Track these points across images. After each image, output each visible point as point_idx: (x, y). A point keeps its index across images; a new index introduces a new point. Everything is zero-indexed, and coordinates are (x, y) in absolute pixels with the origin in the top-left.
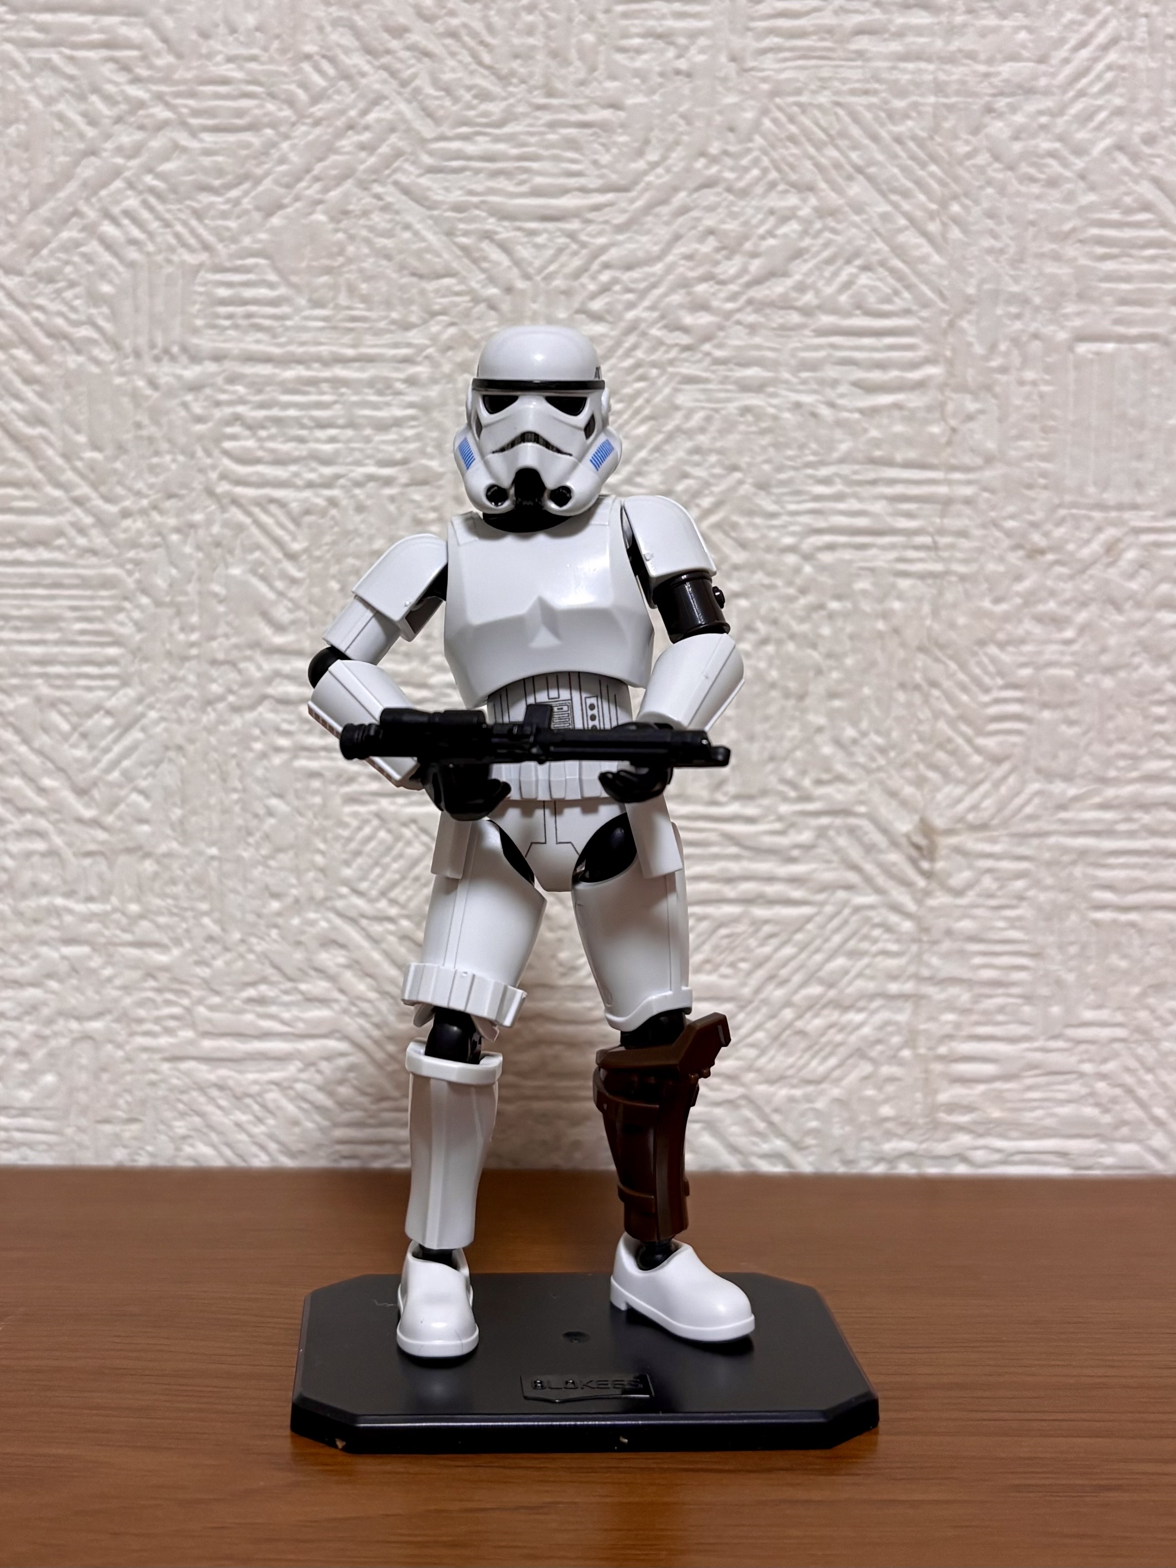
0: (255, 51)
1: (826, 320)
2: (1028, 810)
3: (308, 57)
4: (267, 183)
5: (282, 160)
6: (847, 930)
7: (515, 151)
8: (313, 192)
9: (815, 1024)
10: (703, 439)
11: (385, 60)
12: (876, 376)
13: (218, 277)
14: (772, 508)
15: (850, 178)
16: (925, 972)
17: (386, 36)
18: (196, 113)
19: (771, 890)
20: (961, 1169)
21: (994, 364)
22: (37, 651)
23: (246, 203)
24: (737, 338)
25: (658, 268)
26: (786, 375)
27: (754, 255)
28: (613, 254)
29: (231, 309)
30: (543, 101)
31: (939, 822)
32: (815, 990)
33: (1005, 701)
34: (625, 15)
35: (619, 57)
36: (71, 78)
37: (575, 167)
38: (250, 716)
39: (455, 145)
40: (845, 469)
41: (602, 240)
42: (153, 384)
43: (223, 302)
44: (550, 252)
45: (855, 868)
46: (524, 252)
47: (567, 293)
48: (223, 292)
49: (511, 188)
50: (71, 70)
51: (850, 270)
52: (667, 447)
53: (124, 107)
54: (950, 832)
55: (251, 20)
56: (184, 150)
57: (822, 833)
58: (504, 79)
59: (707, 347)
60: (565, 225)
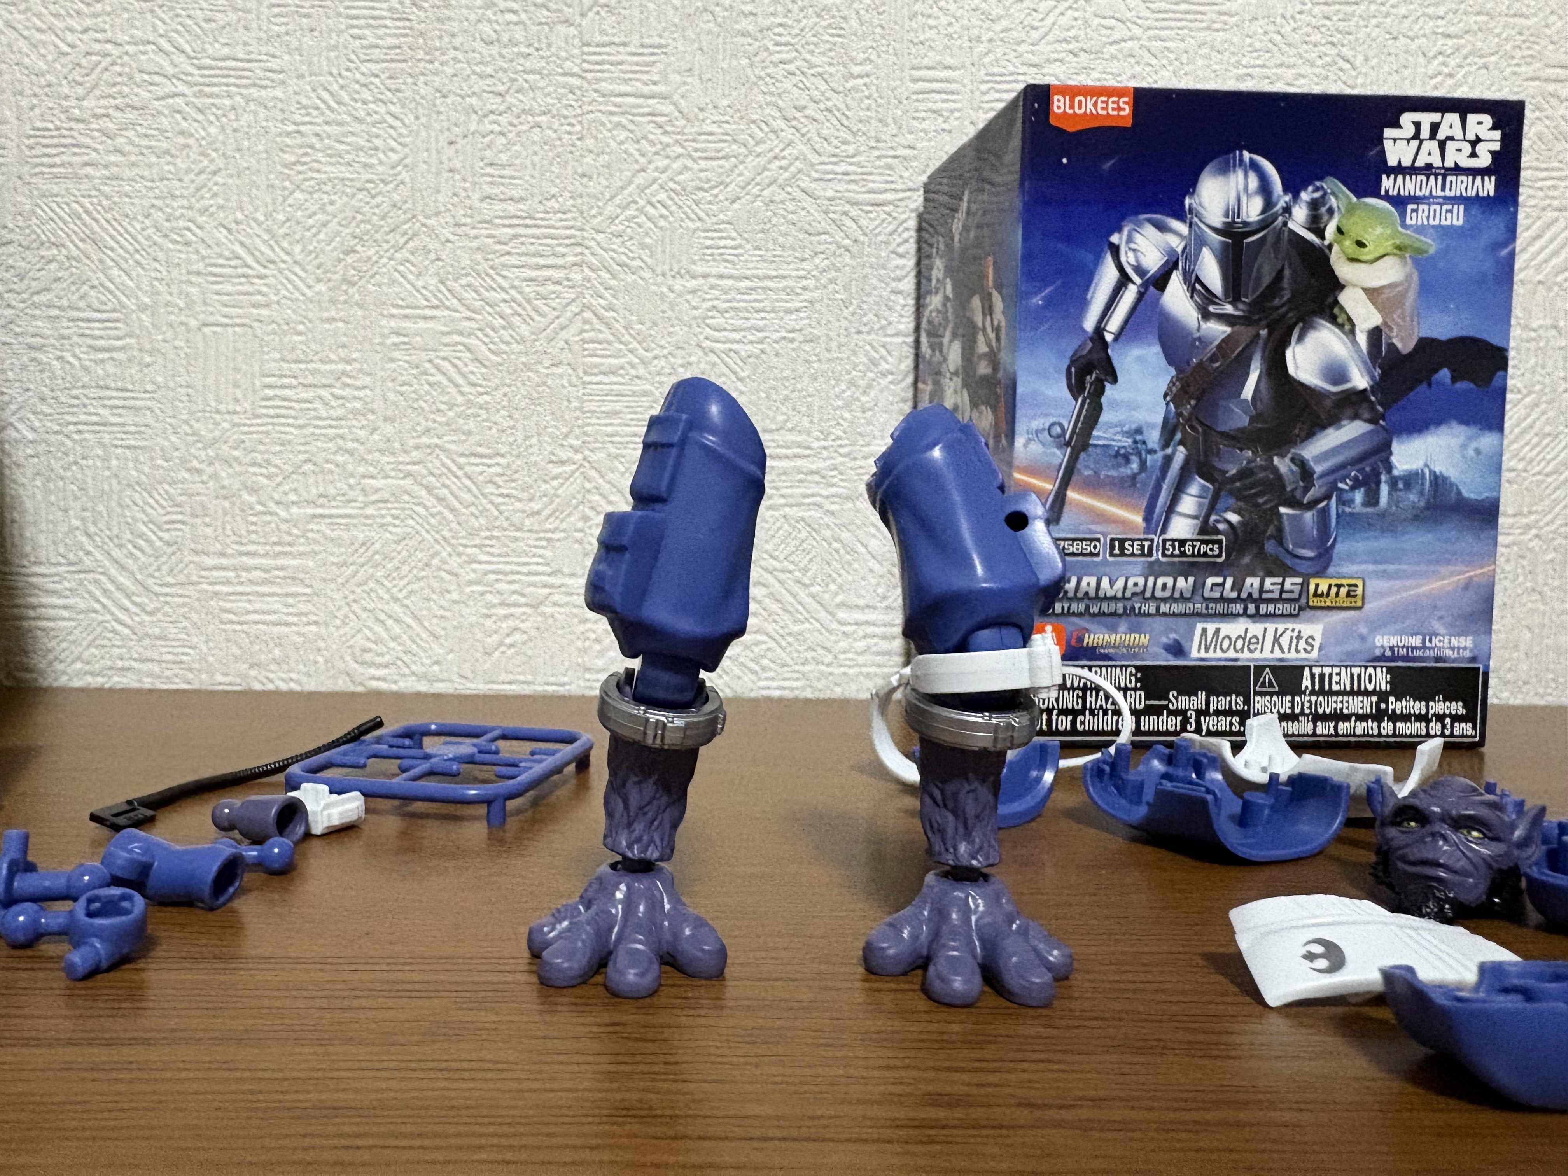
0: (727, 118)
3: (754, 122)
4: (733, 185)
5: (740, 175)
7: (859, 170)
8: (756, 191)
11: (794, 123)
13: (706, 234)
17: (794, 111)
18: (696, 150)
22: (609, 429)
23: (721, 197)
29: (712, 251)
30: (875, 145)
34: (918, 101)
35: (915, 123)
36: (632, 132)
37: (889, 179)
39: (830, 167)
41: (904, 217)
42: (671, 289)
43: (708, 248)
44: (877, 222)
46: (863, 222)
47: (886, 243)
48: (709, 242)
49: (856, 188)
50: (631, 127)
53: (659, 146)
55: (725, 102)
56: (691, 169)
58: (854, 134)
60: (886, 208)
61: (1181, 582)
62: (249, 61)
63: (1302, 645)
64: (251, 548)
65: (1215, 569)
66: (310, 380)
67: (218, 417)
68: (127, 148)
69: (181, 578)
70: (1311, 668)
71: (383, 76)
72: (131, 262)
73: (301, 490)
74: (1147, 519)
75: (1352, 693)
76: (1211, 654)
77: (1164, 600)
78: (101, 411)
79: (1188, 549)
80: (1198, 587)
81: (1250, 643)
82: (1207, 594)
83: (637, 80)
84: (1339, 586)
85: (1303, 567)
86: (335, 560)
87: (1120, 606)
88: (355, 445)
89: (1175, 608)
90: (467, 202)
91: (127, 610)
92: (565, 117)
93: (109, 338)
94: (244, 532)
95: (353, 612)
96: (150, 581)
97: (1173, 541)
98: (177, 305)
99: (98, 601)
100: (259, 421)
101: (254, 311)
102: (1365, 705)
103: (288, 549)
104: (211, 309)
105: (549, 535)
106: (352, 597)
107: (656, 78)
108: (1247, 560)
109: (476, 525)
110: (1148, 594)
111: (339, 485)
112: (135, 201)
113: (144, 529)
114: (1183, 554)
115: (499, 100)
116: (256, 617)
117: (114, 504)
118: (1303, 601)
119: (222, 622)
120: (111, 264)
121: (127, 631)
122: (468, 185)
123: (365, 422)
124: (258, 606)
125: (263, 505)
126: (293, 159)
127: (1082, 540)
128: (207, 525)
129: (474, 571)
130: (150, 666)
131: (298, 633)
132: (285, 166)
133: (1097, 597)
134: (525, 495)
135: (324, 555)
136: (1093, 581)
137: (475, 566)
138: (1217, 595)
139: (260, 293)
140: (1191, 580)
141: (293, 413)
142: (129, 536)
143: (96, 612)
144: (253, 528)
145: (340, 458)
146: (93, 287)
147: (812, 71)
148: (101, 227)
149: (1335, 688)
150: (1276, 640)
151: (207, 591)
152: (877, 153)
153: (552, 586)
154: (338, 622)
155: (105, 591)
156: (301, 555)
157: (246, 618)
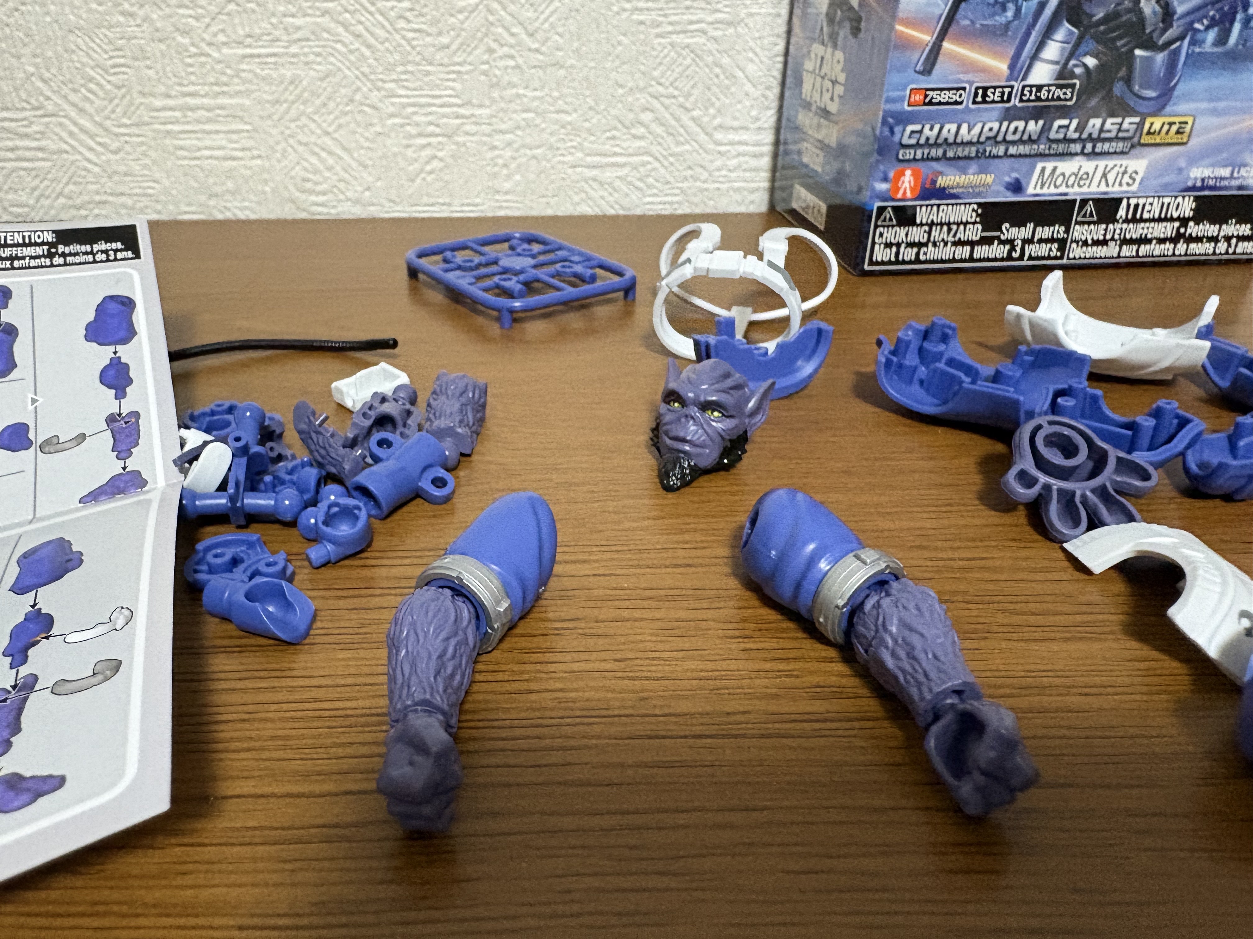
61: (1032, 125)
63: (1126, 179)
64: (191, 89)
65: (1065, 112)
69: (135, 119)
70: (1128, 198)
73: (228, 30)
74: (1012, 67)
75: (1160, 220)
76: (1045, 190)
77: (1013, 143)
79: (1044, 94)
80: (1046, 129)
81: (1081, 178)
82: (1053, 135)
84: (1171, 124)
85: (1143, 107)
86: (269, 98)
87: (974, 149)
89: (1023, 149)
91: (92, 150)
94: (183, 74)
95: (292, 147)
96: (109, 123)
97: (1031, 86)
99: (66, 143)
102: (1167, 229)
103: (225, 89)
105: (457, 68)
106: (288, 132)
108: (1093, 102)
109: (391, 60)
110: (1000, 138)
111: (263, 24)
113: (92, 73)
114: (1038, 99)
116: (207, 153)
117: (60, 49)
118: (1136, 140)
119: (178, 158)
121: (98, 169)
124: (208, 143)
125: (197, 47)
127: (949, 89)
128: (150, 68)
130: (124, 199)
131: (245, 166)
133: (955, 143)
134: (434, 30)
135: (257, 94)
136: (953, 127)
137: (393, 100)
138: (1061, 136)
140: (1041, 123)
142: (82, 82)
143: (66, 152)
144: (191, 70)
149: (1146, 216)
150: (1104, 175)
151: (159, 131)
153: (463, 117)
154: (278, 155)
155: (71, 134)
156: (238, 93)
157: (198, 154)
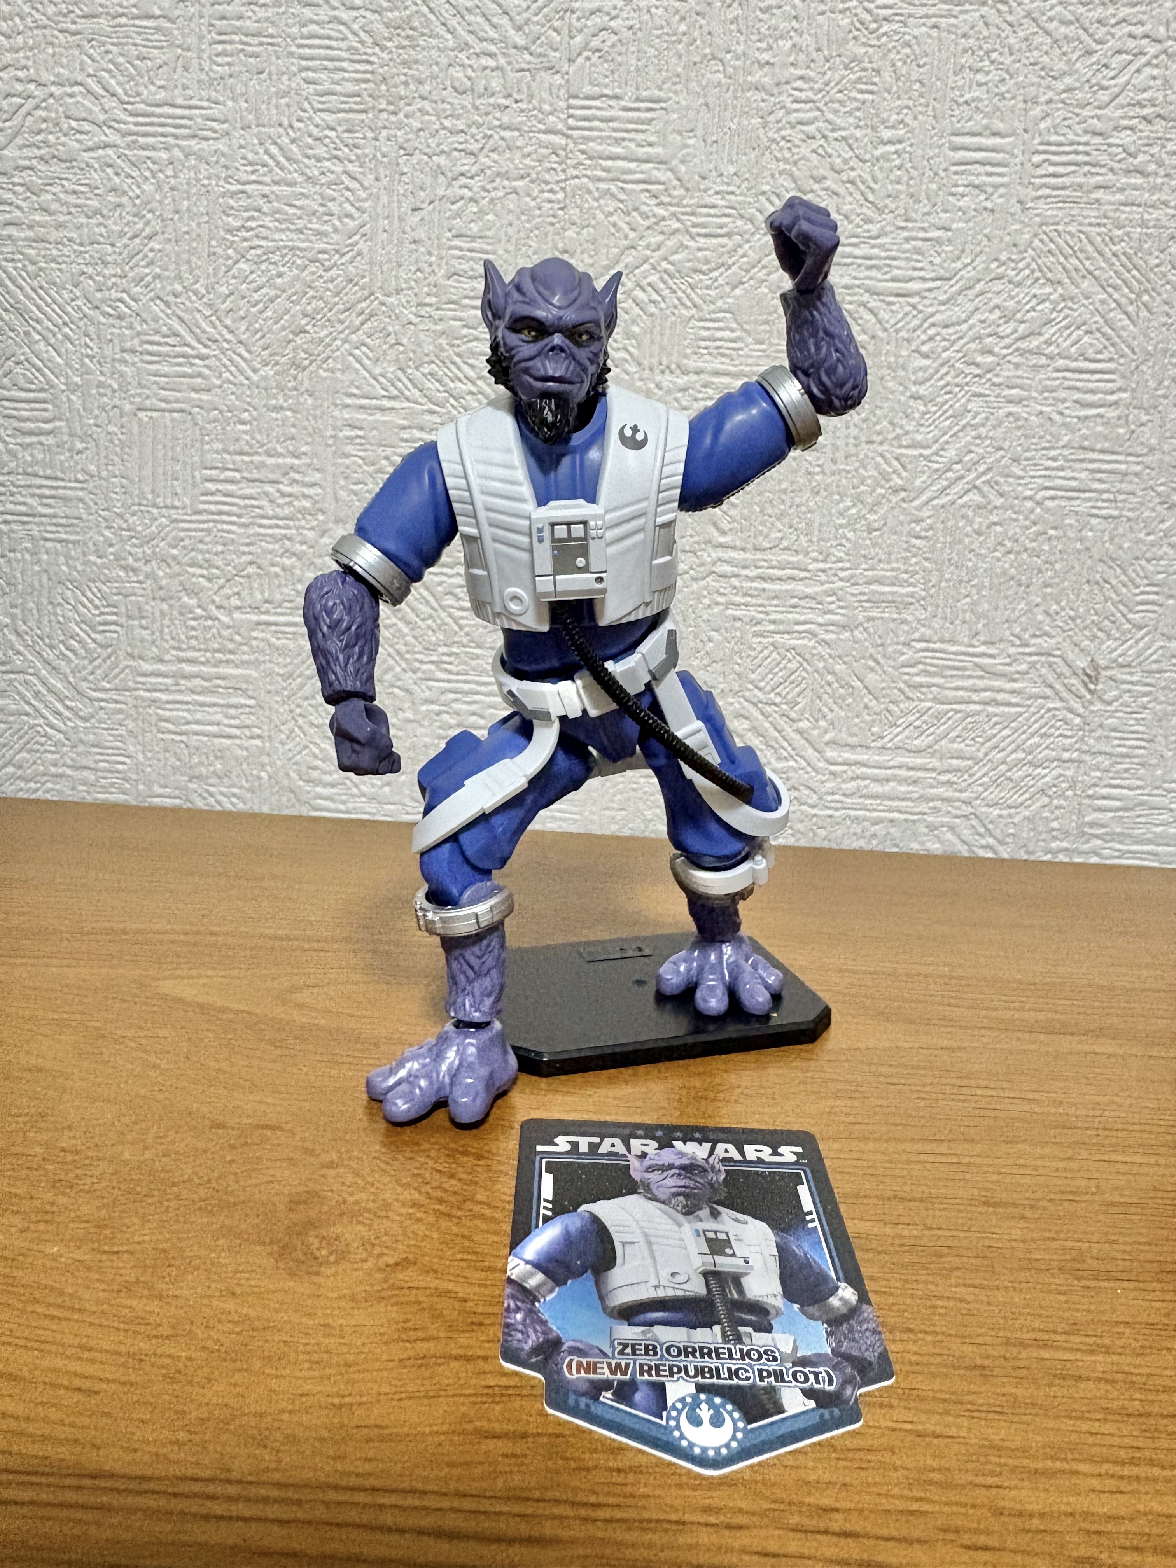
0: (733, 188)
1: (1061, 363)
2: (1154, 657)
3: (764, 193)
4: (734, 269)
5: (744, 256)
6: (1043, 721)
7: (883, 254)
8: (761, 275)
9: (1017, 774)
10: (983, 431)
12: (1089, 397)
13: (702, 324)
14: (1021, 473)
15: (1084, 277)
16: (1085, 748)
17: (811, 182)
18: (695, 225)
19: (1000, 697)
20: (1094, 860)
21: (1160, 393)
23: (721, 281)
24: (1008, 372)
25: (964, 327)
26: (1035, 394)
27: (1022, 322)
28: (938, 318)
29: (708, 343)
30: (903, 224)
31: (1102, 663)
32: (1022, 755)
33: (1148, 593)
34: (956, 173)
35: (951, 198)
36: (622, 201)
37: (919, 265)
38: (703, 583)
40: (1066, 452)
41: (930, 310)
42: (659, 386)
43: (704, 340)
44: (900, 316)
45: (1051, 687)
46: (883, 315)
47: (908, 341)
48: (705, 334)
49: (879, 276)
50: (623, 196)
51: (1080, 332)
52: (961, 434)
53: (654, 220)
54: (1107, 668)
55: (732, 170)
56: (687, 247)
57: (1033, 665)
58: (880, 211)
59: (988, 376)
60: (910, 300)
62: (190, 107)
64: (190, 654)
66: (255, 475)
67: (155, 511)
68: (54, 206)
69: (117, 683)
71: (340, 129)
72: (60, 336)
73: (245, 593)
78: (29, 500)
83: (631, 140)
86: (282, 671)
88: (304, 548)
90: (432, 279)
91: (60, 714)
92: (547, 183)
93: (38, 421)
94: (183, 637)
95: (298, 727)
96: (85, 685)
98: (110, 386)
99: (29, 704)
100: (200, 518)
101: (194, 395)
103: (230, 657)
104: (148, 392)
106: (298, 711)
107: (653, 139)
109: (433, 639)
111: (286, 590)
112: (64, 266)
113: (77, 630)
115: (472, 159)
116: (196, 727)
117: (45, 601)
119: (159, 731)
120: (38, 337)
121: (60, 736)
122: (433, 259)
123: (315, 523)
124: (199, 716)
125: (205, 610)
126: (238, 224)
128: (145, 628)
129: (429, 688)
130: (86, 773)
131: (240, 747)
132: (228, 231)
135: (268, 665)
137: (431, 683)
139: (200, 375)
141: (234, 509)
142: (62, 638)
143: (27, 714)
144: (194, 633)
145: (288, 562)
146: (18, 363)
147: (836, 135)
148: (27, 296)
151: (143, 699)
152: (906, 234)
154: (283, 737)
155: (37, 694)
156: (244, 664)
157: (184, 728)
